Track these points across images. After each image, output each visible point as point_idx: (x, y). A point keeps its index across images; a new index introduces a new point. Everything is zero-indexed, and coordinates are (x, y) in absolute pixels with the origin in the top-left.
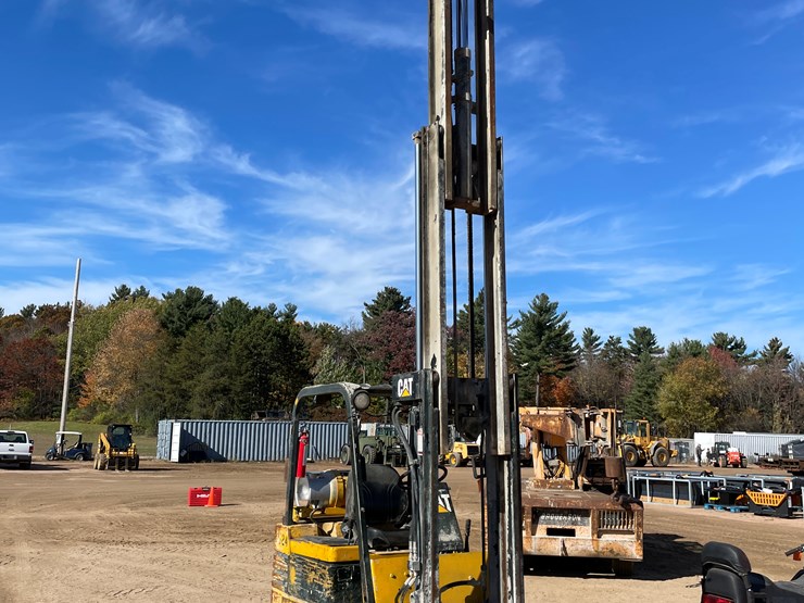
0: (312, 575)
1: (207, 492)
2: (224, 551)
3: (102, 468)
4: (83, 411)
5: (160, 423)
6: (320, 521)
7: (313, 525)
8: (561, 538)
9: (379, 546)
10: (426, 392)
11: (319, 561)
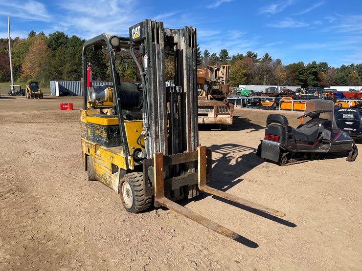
0: (97, 132)
1: (67, 105)
2: (71, 125)
3: (29, 98)
4: (23, 79)
5: (51, 82)
6: (101, 109)
7: (98, 110)
8: (202, 117)
9: (130, 118)
10: (148, 33)
11: (100, 125)
